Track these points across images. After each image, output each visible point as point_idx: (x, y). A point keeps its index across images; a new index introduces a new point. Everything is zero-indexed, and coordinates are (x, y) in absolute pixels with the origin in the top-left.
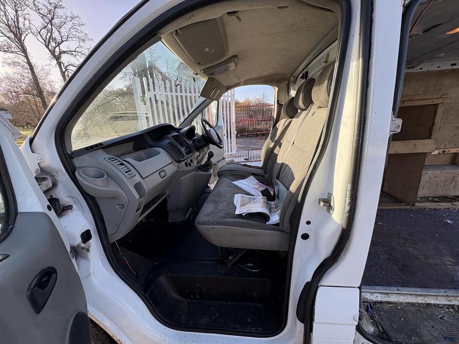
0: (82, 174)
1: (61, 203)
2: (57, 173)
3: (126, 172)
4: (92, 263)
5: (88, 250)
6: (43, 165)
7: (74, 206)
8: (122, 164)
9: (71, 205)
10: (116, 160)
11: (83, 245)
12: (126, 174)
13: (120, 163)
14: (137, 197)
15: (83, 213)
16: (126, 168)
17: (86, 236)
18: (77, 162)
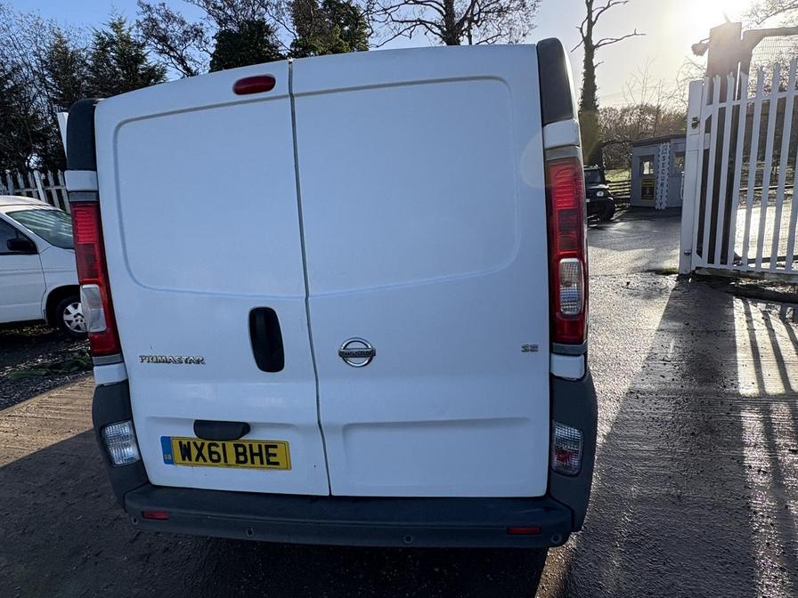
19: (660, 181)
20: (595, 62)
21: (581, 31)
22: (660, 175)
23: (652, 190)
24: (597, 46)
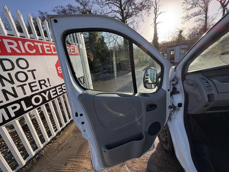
0: (186, 83)
1: (177, 90)
2: (179, 79)
3: (207, 87)
4: (178, 115)
5: (179, 110)
6: (176, 76)
7: (180, 92)
8: (207, 82)
9: (179, 92)
10: (205, 79)
11: (177, 107)
12: (206, 88)
13: (207, 81)
14: (207, 100)
15: (182, 96)
16: (209, 85)
17: (180, 105)
18: (187, 77)
19: (176, 56)
20: (157, 27)
21: (154, 20)
22: (176, 54)
23: (173, 58)
24: (157, 24)
